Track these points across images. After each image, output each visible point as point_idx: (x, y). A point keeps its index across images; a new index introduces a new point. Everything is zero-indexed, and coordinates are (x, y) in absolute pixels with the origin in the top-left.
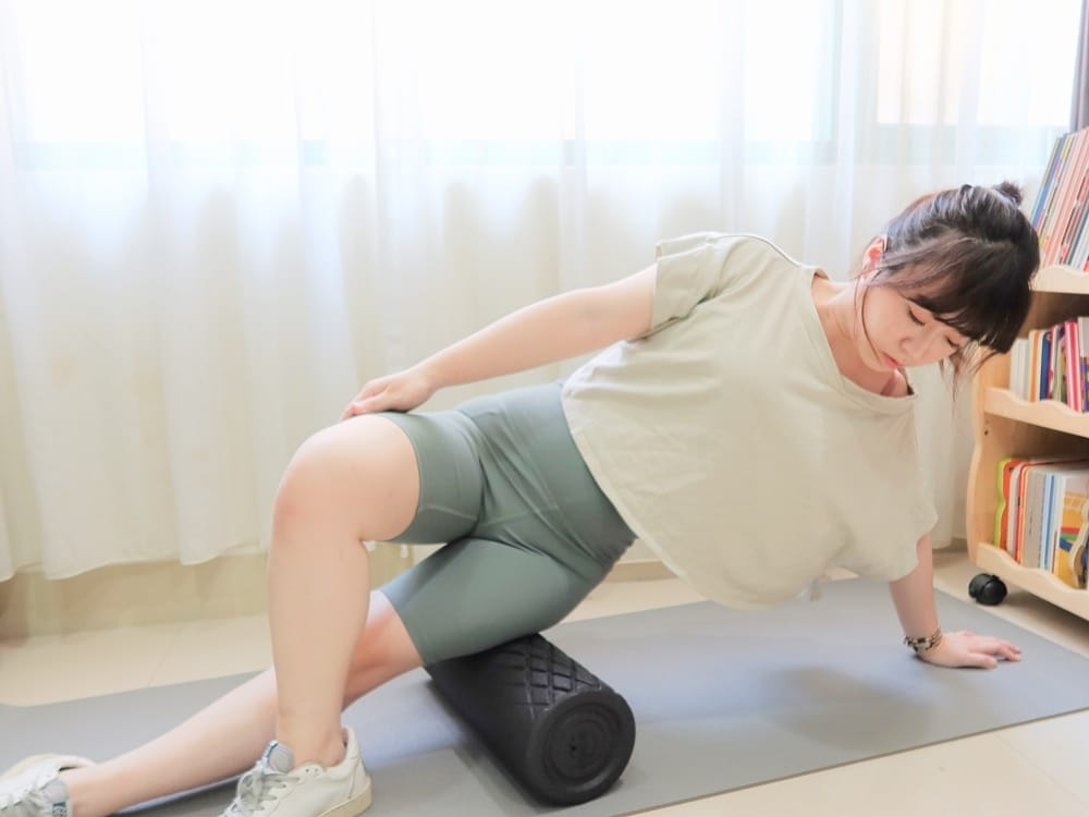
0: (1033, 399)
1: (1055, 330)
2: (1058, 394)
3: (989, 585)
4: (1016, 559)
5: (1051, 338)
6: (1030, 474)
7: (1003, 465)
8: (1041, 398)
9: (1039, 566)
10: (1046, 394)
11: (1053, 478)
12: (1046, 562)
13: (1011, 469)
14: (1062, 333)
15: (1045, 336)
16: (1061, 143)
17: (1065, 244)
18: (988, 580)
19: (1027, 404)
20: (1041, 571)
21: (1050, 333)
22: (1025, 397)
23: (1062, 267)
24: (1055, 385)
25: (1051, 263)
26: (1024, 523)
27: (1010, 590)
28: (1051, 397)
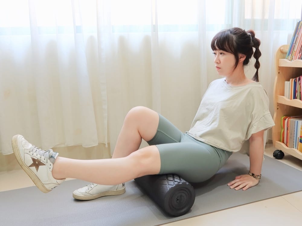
0: (291, 99)
1: (298, 78)
2: (298, 97)
3: (279, 153)
4: (287, 146)
5: (296, 81)
6: (291, 120)
7: (283, 118)
8: (294, 99)
9: (294, 148)
10: (295, 97)
11: (297, 121)
12: (296, 146)
13: (285, 119)
14: (300, 79)
15: (295, 80)
16: (298, 24)
17: (300, 53)
18: (279, 152)
19: (290, 100)
20: (294, 149)
21: (296, 79)
22: (289, 98)
23: (299, 60)
24: (298, 94)
25: (296, 59)
26: (289, 135)
27: (285, 155)
28: (296, 98)
